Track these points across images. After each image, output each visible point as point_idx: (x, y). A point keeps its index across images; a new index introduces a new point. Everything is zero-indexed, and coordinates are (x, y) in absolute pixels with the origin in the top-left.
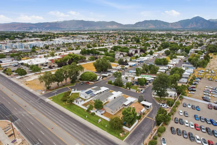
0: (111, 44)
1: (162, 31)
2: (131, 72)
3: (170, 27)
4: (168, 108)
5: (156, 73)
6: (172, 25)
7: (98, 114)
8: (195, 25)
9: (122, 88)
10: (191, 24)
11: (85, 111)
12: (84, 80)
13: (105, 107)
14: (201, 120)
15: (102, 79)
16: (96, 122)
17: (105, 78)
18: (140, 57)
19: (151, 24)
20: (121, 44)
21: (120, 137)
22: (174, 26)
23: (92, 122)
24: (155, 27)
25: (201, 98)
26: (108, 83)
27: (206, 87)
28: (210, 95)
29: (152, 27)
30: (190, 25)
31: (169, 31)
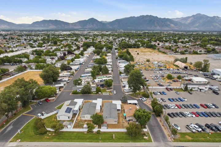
0: (21, 48)
1: (65, 31)
2: (86, 76)
3: (71, 27)
4: (147, 100)
5: (108, 72)
6: (72, 25)
7: (104, 129)
8: (92, 26)
9: (92, 94)
10: (88, 24)
11: (86, 133)
12: (39, 98)
13: (105, 120)
14: (174, 101)
15: (60, 91)
16: (111, 138)
17: (62, 89)
18: (75, 60)
19: (51, 24)
20: (35, 47)
21: (147, 140)
22: (74, 26)
23: (107, 140)
24: (55, 27)
25: (157, 85)
26: (73, 94)
27: (151, 76)
28: (159, 81)
29: (52, 27)
30: (88, 26)
31: (73, 31)
